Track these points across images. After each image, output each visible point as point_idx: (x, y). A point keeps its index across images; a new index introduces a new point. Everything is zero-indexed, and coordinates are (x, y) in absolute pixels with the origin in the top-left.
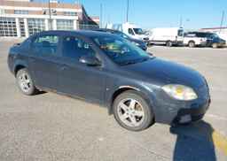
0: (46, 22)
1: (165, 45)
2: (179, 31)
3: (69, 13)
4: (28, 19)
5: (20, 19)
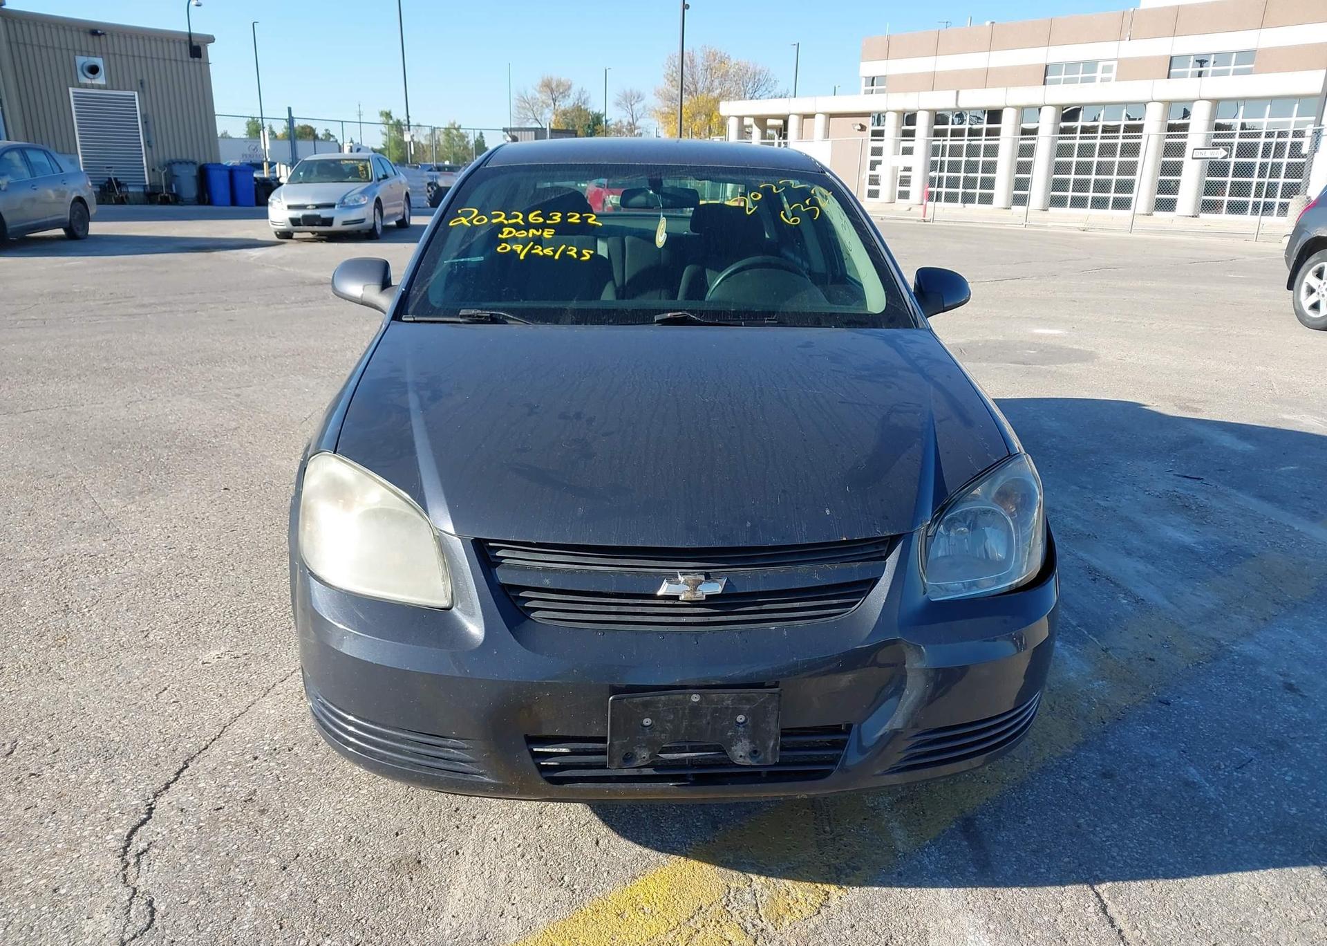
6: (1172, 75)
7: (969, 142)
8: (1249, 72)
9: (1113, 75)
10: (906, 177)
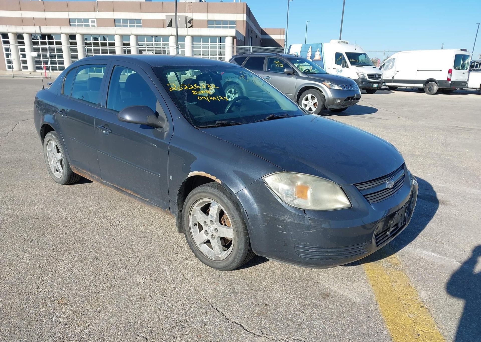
0: (172, 40)
1: (420, 90)
2: (457, 58)
3: (219, 22)
4: (138, 37)
5: (122, 37)
6: (116, 26)
7: (49, 47)
8: (140, 26)
9: (95, 24)
10: (25, 60)
